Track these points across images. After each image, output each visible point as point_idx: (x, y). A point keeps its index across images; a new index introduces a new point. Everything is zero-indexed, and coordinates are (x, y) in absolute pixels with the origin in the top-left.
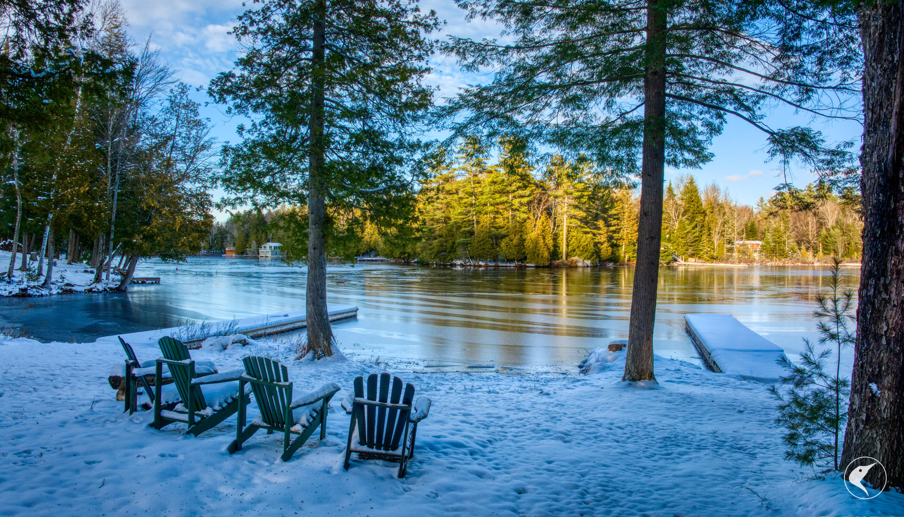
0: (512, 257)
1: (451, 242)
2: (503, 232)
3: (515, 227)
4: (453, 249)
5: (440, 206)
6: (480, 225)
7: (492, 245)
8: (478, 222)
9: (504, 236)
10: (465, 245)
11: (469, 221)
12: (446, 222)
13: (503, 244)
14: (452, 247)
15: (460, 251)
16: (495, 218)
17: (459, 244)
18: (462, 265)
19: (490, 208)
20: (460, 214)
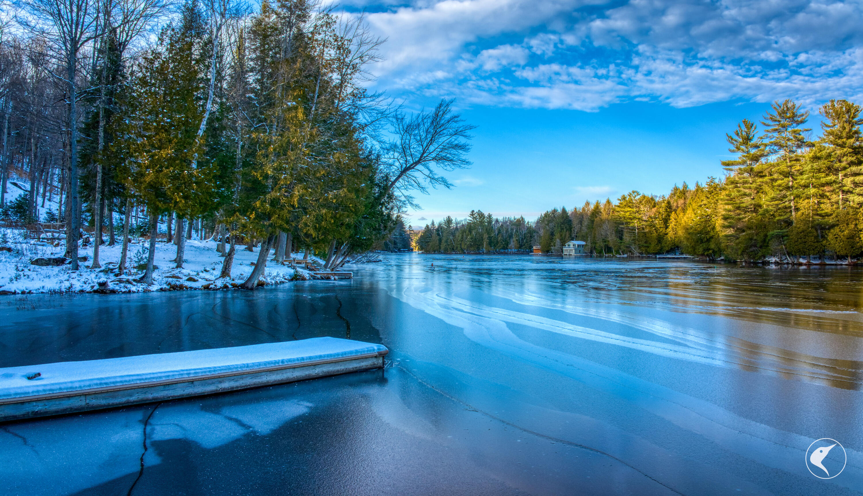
0: (843, 253)
1: (762, 235)
2: (831, 220)
3: (848, 213)
4: (765, 243)
5: (747, 191)
6: (799, 213)
7: (816, 237)
8: (797, 209)
9: (833, 226)
10: (781, 237)
11: (786, 208)
12: (755, 211)
13: (830, 237)
14: (764, 241)
15: (773, 245)
16: (819, 203)
17: (772, 237)
18: (776, 263)
19: (812, 191)
20: (773, 199)
